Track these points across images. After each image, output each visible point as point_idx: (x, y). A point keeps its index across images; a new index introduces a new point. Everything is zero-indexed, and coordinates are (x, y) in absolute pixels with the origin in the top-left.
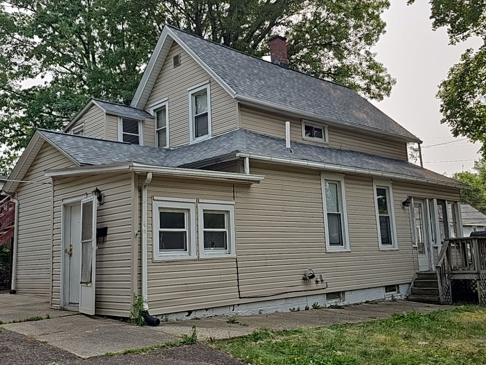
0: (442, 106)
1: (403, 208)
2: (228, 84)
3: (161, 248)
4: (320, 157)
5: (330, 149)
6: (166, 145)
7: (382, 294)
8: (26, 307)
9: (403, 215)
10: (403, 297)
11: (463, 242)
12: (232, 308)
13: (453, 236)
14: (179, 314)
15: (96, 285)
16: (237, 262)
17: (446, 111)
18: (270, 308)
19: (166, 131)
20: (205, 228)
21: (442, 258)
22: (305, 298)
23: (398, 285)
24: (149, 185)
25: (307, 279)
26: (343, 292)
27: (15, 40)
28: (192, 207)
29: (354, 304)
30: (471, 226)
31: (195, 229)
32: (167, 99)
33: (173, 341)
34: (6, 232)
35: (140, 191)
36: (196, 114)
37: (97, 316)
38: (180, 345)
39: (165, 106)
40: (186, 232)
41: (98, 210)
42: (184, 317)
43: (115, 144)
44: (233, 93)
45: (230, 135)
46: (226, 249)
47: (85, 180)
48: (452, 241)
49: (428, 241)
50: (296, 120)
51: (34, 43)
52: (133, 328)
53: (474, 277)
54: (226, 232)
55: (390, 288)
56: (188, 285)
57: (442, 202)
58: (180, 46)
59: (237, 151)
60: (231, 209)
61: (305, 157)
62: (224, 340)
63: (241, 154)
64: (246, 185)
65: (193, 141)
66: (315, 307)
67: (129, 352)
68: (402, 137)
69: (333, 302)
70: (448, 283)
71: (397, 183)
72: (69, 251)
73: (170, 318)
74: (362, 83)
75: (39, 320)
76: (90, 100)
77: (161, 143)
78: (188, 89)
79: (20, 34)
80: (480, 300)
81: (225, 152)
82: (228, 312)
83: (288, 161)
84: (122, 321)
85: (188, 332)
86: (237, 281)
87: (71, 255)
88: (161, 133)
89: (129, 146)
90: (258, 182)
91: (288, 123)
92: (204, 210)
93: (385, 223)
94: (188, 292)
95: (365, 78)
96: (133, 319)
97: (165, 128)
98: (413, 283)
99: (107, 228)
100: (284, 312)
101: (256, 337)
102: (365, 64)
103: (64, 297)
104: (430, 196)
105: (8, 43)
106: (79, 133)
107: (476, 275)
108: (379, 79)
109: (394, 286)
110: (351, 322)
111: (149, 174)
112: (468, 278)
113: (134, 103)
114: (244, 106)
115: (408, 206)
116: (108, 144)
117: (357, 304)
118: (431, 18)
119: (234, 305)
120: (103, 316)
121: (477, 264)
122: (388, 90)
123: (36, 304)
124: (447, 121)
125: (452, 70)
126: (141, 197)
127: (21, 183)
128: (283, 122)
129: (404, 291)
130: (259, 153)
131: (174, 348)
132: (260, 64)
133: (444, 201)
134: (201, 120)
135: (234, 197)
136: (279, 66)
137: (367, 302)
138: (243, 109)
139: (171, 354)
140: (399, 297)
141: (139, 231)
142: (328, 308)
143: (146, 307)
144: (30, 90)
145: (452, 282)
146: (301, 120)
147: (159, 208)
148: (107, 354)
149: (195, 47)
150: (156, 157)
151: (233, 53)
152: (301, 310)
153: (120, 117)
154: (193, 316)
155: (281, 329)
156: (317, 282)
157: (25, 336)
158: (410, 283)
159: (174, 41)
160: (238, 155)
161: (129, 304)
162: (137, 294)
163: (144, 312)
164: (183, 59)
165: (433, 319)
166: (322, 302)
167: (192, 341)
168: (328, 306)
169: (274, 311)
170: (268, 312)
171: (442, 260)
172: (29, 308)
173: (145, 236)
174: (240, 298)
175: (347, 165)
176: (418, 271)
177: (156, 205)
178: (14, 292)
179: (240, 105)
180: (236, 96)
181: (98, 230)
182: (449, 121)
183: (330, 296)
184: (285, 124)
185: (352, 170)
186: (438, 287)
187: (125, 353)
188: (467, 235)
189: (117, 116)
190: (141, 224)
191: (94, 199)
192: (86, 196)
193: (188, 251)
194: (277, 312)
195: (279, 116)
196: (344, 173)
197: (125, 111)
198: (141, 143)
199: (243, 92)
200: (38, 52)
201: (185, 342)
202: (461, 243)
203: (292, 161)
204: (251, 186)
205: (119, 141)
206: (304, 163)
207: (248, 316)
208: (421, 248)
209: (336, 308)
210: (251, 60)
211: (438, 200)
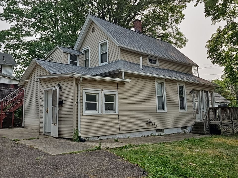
0: (208, 51)
1: (190, 94)
2: (116, 40)
3: (86, 110)
4: (155, 72)
5: (159, 69)
6: (88, 66)
7: (180, 130)
8: (28, 134)
9: (190, 97)
10: (189, 132)
11: (215, 109)
12: (116, 135)
13: (211, 106)
14: (94, 137)
15: (58, 125)
16: (118, 116)
17: (210, 53)
18: (132, 136)
19: (88, 60)
20: (105, 101)
21: (206, 116)
22: (147, 131)
23: (187, 127)
24: (81, 83)
25: (148, 123)
26: (164, 129)
27: (23, 20)
28: (100, 93)
29: (168, 134)
30: (218, 102)
31: (101, 102)
32: (89, 46)
33: (91, 149)
34: (20, 102)
35: (77, 85)
36: (102, 53)
37: (59, 138)
38: (94, 150)
39: (88, 49)
40: (97, 103)
41: (59, 93)
42: (96, 139)
43: (67, 65)
44: (117, 44)
45: (116, 62)
46: (114, 110)
47: (54, 80)
48: (210, 108)
49: (200, 108)
50: (145, 56)
51: (32, 21)
52: (74, 143)
53: (219, 124)
54: (114, 103)
55: (183, 128)
56: (98, 125)
57: (206, 92)
58: (95, 23)
59: (119, 69)
60: (116, 94)
61: (148, 72)
62: (113, 148)
63: (121, 70)
64: (123, 83)
65: (100, 64)
66: (152, 135)
67: (72, 153)
68: (190, 64)
69: (159, 133)
70: (208, 126)
71: (188, 84)
72: (47, 110)
73: (90, 139)
74: (174, 41)
75: (34, 139)
76: (56, 46)
77: (86, 65)
78: (99, 42)
79: (26, 17)
80: (221, 133)
81: (114, 69)
82: (115, 137)
83: (141, 73)
84: (69, 140)
85: (98, 145)
86: (118, 124)
87: (48, 112)
88: (87, 61)
89: (73, 66)
90: (128, 82)
91: (141, 57)
92: (105, 94)
93: (182, 100)
94: (98, 128)
95: (175, 38)
96: (74, 139)
97: (88, 59)
98: (193, 126)
99: (63, 101)
100: (138, 137)
101: (126, 147)
102: (175, 32)
103: (45, 130)
104: (202, 89)
105: (21, 21)
106: (51, 60)
107: (220, 123)
108: (181, 39)
109: (185, 127)
110: (167, 142)
111: (81, 78)
112: (216, 124)
113: (75, 48)
114: (123, 50)
115: (192, 93)
116: (64, 65)
117: (169, 134)
118: (204, 13)
119: (117, 134)
120: (61, 138)
121: (221, 118)
122: (185, 44)
123: (33, 132)
124: (210, 57)
125: (213, 35)
126: (78, 88)
127: (26, 81)
128: (139, 57)
129: (189, 129)
130: (129, 70)
131: (92, 151)
132: (130, 32)
133: (208, 91)
134: (104, 55)
135: (118, 89)
136: (138, 32)
137: (173, 134)
138: (122, 51)
139: (90, 154)
140: (187, 132)
141: (77, 102)
142: (157, 136)
143: (80, 134)
144: (30, 41)
145: (210, 126)
146: (147, 56)
147: (86, 93)
148: (63, 154)
149: (101, 24)
150: (84, 71)
151: (118, 26)
152: (145, 136)
153: (69, 54)
154: (100, 138)
155: (137, 144)
156: (152, 125)
157: (28, 145)
158: (192, 126)
159: (93, 21)
160: (119, 71)
161: (73, 133)
162: (76, 129)
163: (79, 136)
164: (96, 29)
165: (201, 141)
166: (154, 133)
167: (99, 149)
168: (157, 135)
169: (134, 137)
170: (132, 137)
171: (206, 117)
172: (30, 134)
173: (79, 105)
174: (120, 131)
175: (167, 76)
176: (195, 121)
177: (84, 92)
178: (23, 127)
179: (121, 49)
180: (119, 45)
181: (59, 101)
182: (211, 58)
183: (158, 131)
184: (140, 58)
185: (169, 78)
186: (204, 128)
187: (71, 153)
188: (217, 106)
189: (67, 53)
190: (78, 99)
191: (58, 88)
192: (54, 87)
193: (98, 111)
194: (135, 137)
195: (137, 54)
196: (165, 79)
197: (71, 51)
198: (78, 65)
199: (122, 44)
200: (34, 25)
201: (96, 149)
202: (214, 109)
203: (143, 74)
204: (125, 84)
205: (69, 64)
206: (148, 74)
207: (123, 139)
208: (197, 111)
209: (160, 136)
210: (126, 30)
211: (205, 91)
